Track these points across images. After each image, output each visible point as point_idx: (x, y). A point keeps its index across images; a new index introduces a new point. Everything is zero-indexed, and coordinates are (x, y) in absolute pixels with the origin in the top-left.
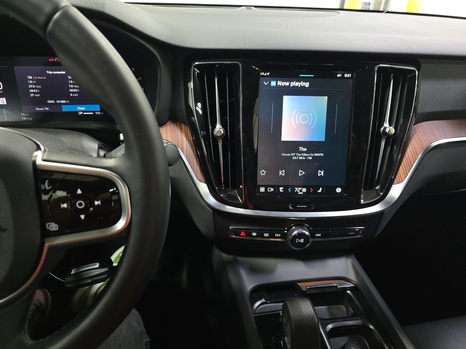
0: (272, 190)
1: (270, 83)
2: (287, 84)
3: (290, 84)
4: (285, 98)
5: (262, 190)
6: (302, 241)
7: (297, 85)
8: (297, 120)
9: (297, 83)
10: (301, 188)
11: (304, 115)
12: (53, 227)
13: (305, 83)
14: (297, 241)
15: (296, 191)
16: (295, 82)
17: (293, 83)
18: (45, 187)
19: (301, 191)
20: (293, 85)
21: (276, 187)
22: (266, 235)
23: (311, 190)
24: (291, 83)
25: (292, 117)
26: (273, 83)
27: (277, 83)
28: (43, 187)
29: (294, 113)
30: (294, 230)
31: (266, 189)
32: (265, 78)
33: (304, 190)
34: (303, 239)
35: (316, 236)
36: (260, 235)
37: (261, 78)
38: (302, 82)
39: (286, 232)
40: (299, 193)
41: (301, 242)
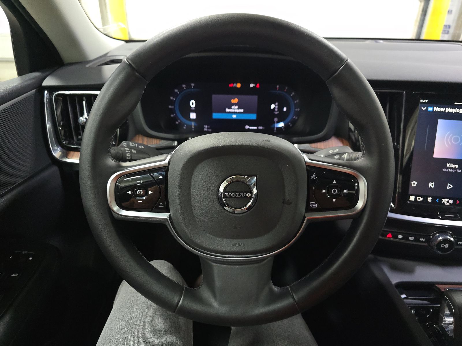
0: (421, 199)
1: (427, 109)
2: (443, 110)
3: (445, 110)
4: (440, 121)
5: (412, 198)
6: (447, 246)
7: (452, 111)
8: (450, 141)
9: (452, 109)
10: (448, 200)
11: (456, 137)
12: (314, 205)
13: (459, 110)
14: (442, 245)
15: (443, 202)
16: (450, 108)
17: (448, 109)
18: (313, 177)
19: (448, 202)
20: (448, 111)
21: (425, 198)
22: (411, 238)
23: (457, 202)
24: (447, 109)
25: (445, 138)
26: (430, 109)
27: (433, 109)
28: (312, 177)
29: (447, 134)
30: (439, 237)
31: (416, 199)
32: (424, 104)
33: (451, 201)
34: (448, 245)
35: (458, 243)
36: (406, 238)
37: (420, 105)
38: (456, 108)
39: (431, 237)
40: (445, 204)
41: (445, 247)
